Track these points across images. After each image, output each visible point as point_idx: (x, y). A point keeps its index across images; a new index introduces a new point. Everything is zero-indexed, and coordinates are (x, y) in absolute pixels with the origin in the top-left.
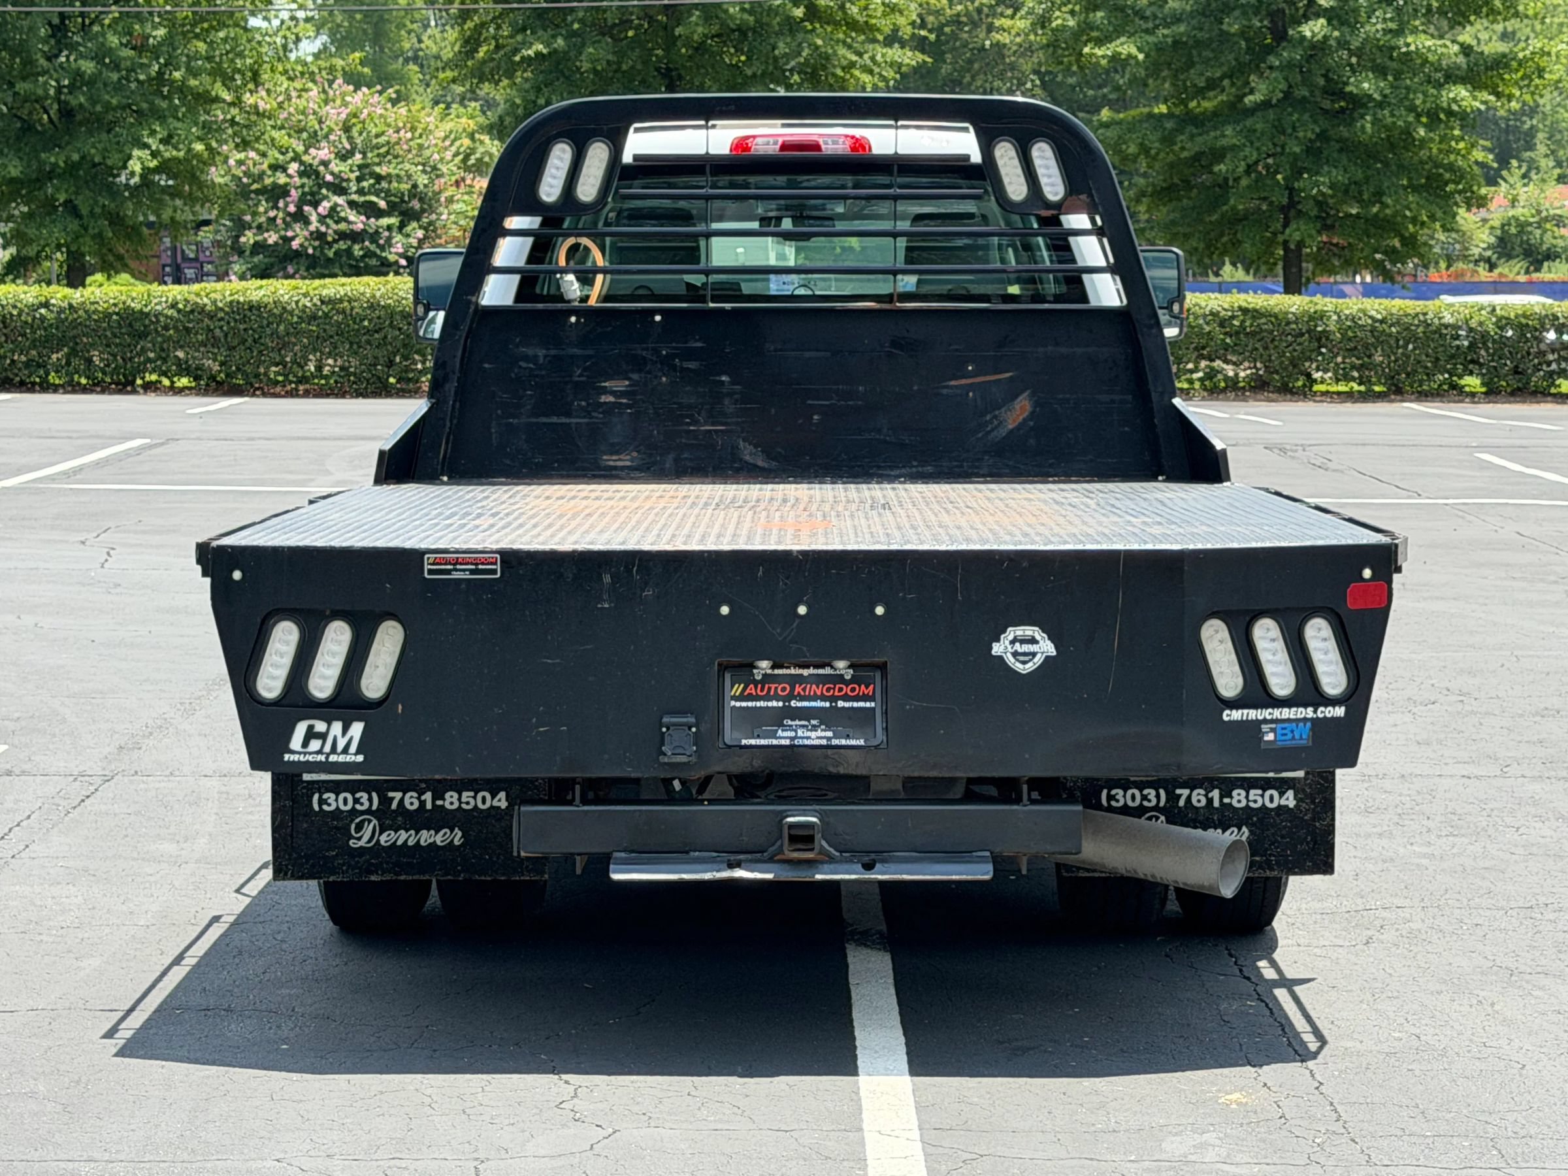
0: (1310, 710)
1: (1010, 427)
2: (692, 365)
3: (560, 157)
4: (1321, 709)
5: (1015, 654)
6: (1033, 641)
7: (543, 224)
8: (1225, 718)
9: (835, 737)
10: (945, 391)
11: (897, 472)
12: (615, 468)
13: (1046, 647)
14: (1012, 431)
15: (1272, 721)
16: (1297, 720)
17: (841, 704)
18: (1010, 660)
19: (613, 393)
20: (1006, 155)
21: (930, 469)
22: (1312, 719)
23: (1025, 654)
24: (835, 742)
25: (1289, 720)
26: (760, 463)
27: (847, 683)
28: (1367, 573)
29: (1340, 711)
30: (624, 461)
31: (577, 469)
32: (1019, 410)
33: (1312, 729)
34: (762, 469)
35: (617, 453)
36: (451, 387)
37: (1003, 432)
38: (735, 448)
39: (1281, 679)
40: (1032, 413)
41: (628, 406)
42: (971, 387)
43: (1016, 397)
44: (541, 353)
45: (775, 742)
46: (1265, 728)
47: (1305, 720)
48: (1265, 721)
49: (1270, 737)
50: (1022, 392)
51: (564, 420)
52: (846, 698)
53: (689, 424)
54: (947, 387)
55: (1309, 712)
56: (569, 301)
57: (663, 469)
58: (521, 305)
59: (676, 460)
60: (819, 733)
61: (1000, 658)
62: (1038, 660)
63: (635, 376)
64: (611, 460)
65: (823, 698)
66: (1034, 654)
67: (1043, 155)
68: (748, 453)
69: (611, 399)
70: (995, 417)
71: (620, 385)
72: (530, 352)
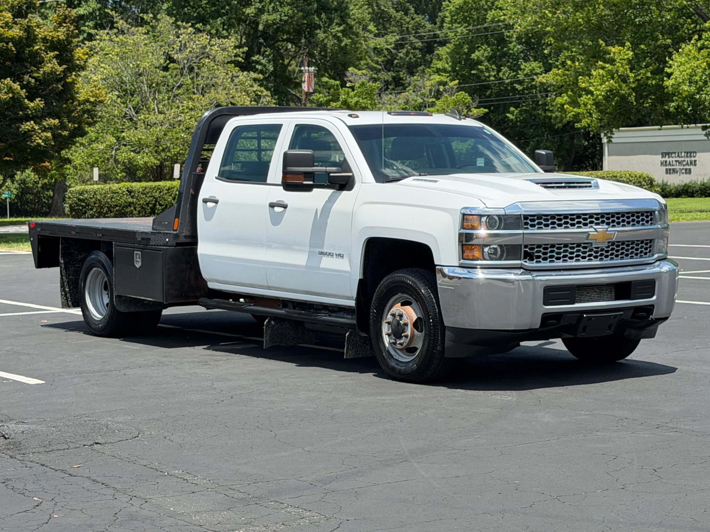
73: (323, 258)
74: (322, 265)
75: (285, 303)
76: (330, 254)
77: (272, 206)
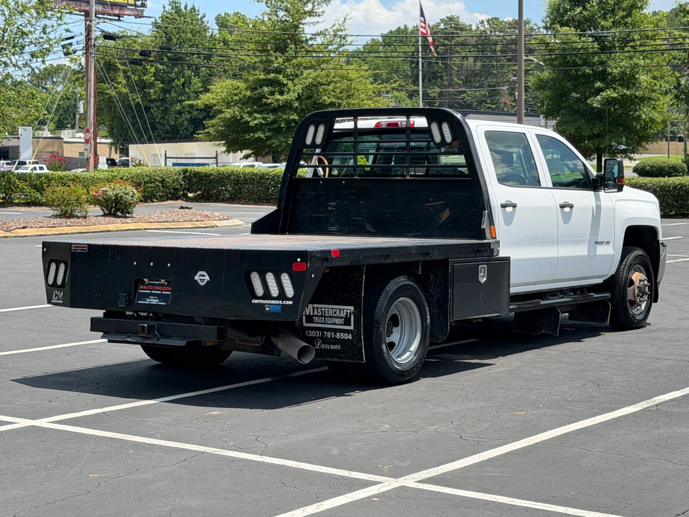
0: (281, 301)
1: (444, 220)
2: (353, 198)
3: (311, 130)
4: (284, 301)
5: (200, 280)
6: (204, 276)
7: (321, 151)
8: (253, 302)
9: (160, 302)
10: (424, 207)
11: (410, 235)
12: (332, 231)
13: (207, 278)
14: (443, 222)
15: (268, 304)
16: (277, 305)
17: (164, 292)
18: (199, 281)
19: (332, 206)
20: (434, 127)
21: (420, 234)
22: (281, 305)
23: (202, 280)
24: (159, 303)
25: (274, 304)
26: (372, 231)
27: (166, 286)
28: (299, 260)
29: (291, 303)
30: (334, 229)
31: (322, 231)
32: (446, 215)
33: (281, 307)
34: (373, 233)
35: (333, 226)
36: (283, 203)
37: (441, 222)
38: (365, 225)
39: (274, 291)
40: (450, 215)
41: (336, 211)
42: (431, 206)
43: (445, 209)
44: (312, 193)
45: (145, 302)
46: (266, 306)
47: (279, 304)
48: (266, 304)
49: (268, 309)
50: (447, 208)
51: (318, 215)
52: (165, 291)
53: (353, 217)
54: (426, 206)
55: (281, 302)
56: (320, 176)
57: (345, 232)
58: (314, 178)
59: (349, 229)
60: (156, 300)
61: (196, 281)
62: (206, 281)
63: (337, 201)
64: (331, 228)
65: (160, 290)
66: (204, 280)
67: (445, 127)
68: (369, 227)
69: (331, 208)
70: (439, 216)
71: (334, 204)
72: (309, 193)
73: (598, 247)
74: (598, 253)
75: (574, 290)
76: (602, 243)
77: (562, 207)
